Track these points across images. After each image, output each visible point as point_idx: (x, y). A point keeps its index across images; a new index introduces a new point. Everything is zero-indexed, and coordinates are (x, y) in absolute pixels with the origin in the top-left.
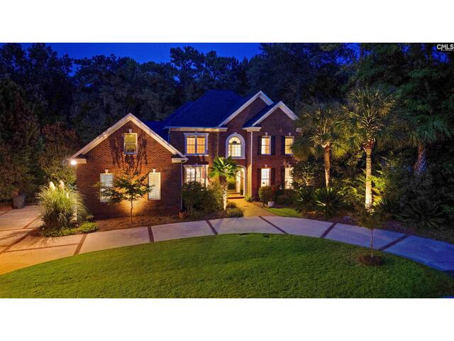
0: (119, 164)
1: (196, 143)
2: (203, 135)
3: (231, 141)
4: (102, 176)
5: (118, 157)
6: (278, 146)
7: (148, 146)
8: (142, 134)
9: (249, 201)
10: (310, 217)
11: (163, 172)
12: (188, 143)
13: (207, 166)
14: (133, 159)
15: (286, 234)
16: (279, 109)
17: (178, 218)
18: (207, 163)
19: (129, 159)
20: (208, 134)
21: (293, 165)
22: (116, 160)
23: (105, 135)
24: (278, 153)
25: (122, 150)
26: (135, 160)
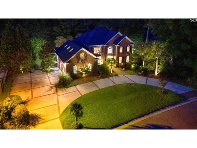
0: (79, 62)
1: (97, 49)
2: (99, 47)
3: (109, 48)
4: (74, 67)
5: (79, 61)
6: (125, 50)
7: (87, 56)
8: (86, 53)
9: (116, 67)
10: (139, 75)
11: (92, 63)
12: (94, 50)
13: (101, 57)
14: (83, 61)
15: (136, 83)
16: (125, 38)
17: (99, 77)
18: (101, 56)
19: (82, 61)
20: (101, 47)
21: (129, 55)
22: (78, 62)
23: (75, 55)
24: (125, 51)
25: (80, 59)
26: (84, 61)
